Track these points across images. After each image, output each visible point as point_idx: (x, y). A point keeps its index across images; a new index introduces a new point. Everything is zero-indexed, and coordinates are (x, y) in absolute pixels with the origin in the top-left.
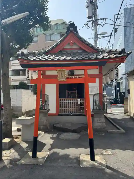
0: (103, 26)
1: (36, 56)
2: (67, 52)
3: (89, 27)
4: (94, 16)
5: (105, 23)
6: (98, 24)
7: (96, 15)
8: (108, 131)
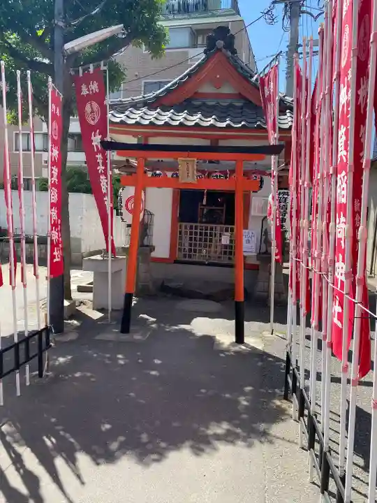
0: (316, 20)
1: (127, 113)
2: (204, 104)
3: (275, 21)
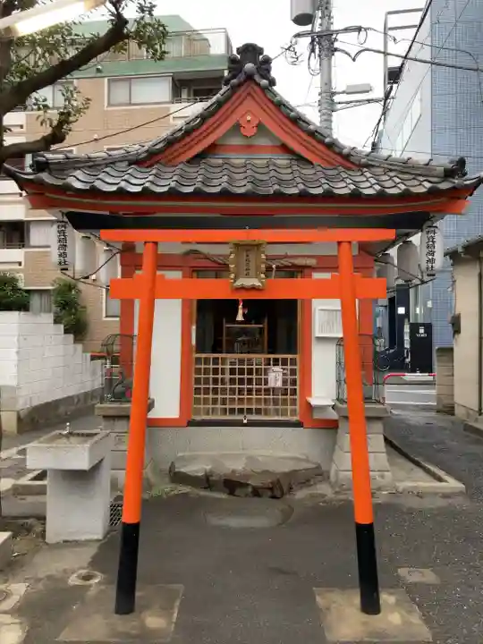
0: (354, 60)
2: (226, 161)
3: (300, 59)
4: (320, 15)
5: (365, 46)
6: (336, 50)
7: (326, 13)
8: (398, 484)
